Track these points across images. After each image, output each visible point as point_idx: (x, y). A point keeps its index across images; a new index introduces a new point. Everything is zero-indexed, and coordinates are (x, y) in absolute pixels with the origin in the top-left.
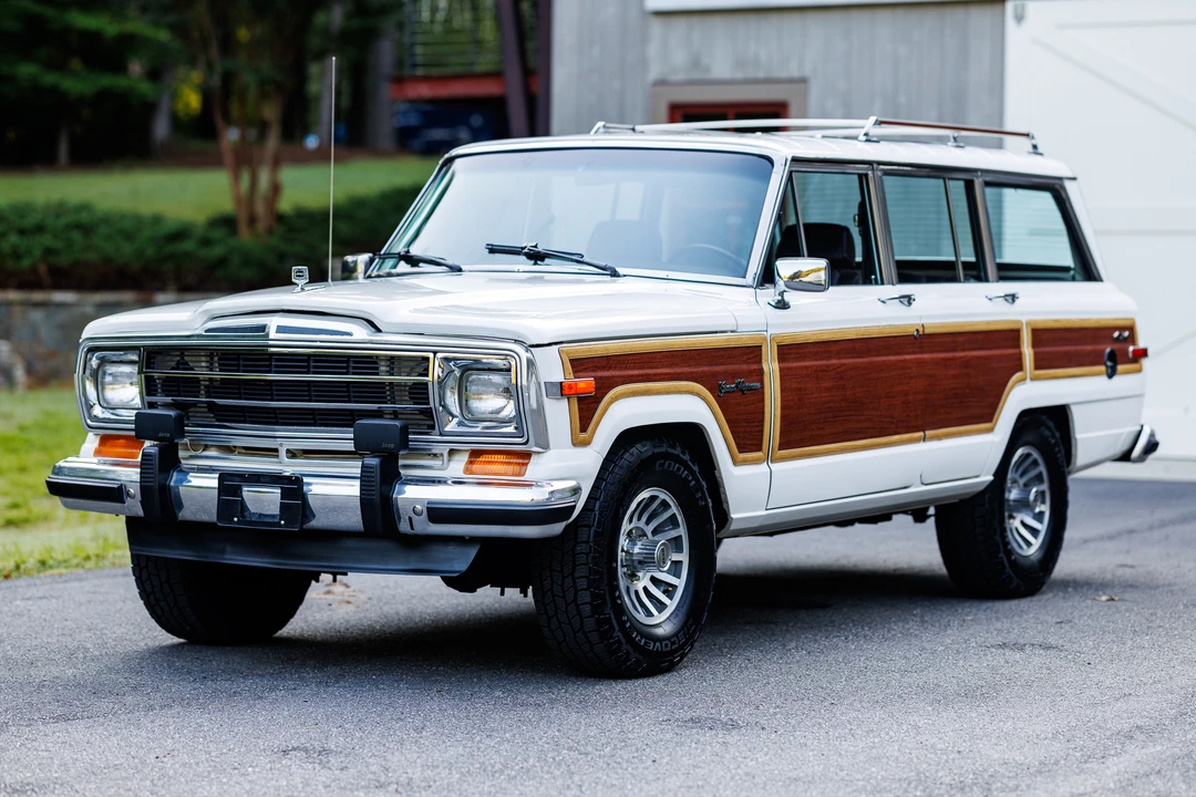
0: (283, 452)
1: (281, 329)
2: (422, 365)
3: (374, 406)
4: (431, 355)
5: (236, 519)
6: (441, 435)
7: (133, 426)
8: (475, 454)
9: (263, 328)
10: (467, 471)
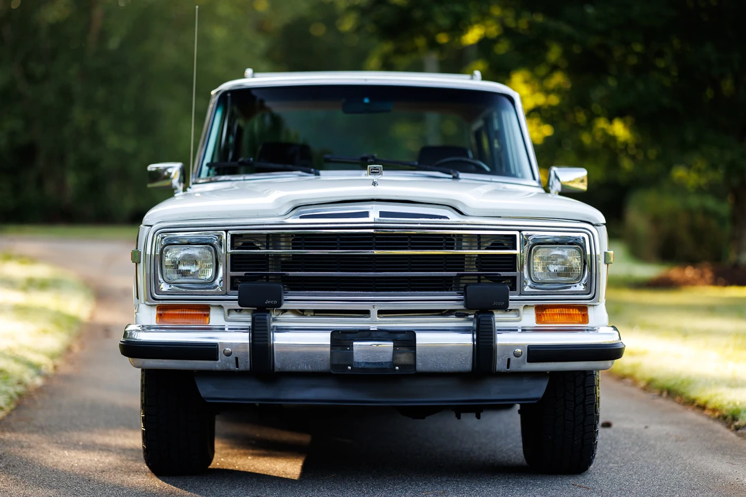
0: (374, 312)
1: (383, 214)
2: (510, 241)
3: (454, 274)
4: (517, 233)
5: (350, 368)
6: (520, 294)
7: (237, 297)
8: (540, 309)
9: (366, 214)
10: (538, 320)
